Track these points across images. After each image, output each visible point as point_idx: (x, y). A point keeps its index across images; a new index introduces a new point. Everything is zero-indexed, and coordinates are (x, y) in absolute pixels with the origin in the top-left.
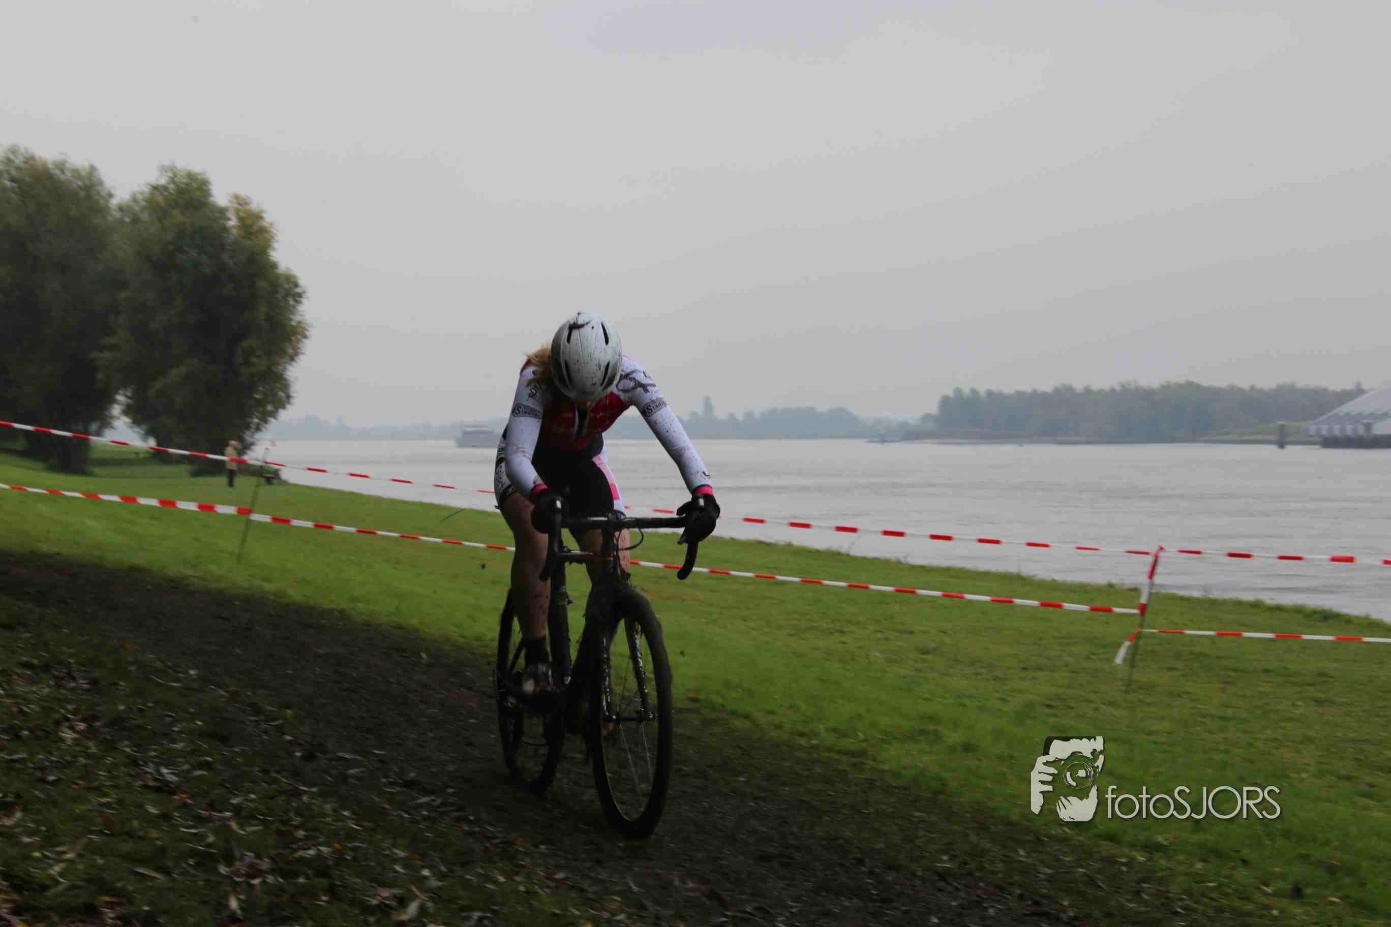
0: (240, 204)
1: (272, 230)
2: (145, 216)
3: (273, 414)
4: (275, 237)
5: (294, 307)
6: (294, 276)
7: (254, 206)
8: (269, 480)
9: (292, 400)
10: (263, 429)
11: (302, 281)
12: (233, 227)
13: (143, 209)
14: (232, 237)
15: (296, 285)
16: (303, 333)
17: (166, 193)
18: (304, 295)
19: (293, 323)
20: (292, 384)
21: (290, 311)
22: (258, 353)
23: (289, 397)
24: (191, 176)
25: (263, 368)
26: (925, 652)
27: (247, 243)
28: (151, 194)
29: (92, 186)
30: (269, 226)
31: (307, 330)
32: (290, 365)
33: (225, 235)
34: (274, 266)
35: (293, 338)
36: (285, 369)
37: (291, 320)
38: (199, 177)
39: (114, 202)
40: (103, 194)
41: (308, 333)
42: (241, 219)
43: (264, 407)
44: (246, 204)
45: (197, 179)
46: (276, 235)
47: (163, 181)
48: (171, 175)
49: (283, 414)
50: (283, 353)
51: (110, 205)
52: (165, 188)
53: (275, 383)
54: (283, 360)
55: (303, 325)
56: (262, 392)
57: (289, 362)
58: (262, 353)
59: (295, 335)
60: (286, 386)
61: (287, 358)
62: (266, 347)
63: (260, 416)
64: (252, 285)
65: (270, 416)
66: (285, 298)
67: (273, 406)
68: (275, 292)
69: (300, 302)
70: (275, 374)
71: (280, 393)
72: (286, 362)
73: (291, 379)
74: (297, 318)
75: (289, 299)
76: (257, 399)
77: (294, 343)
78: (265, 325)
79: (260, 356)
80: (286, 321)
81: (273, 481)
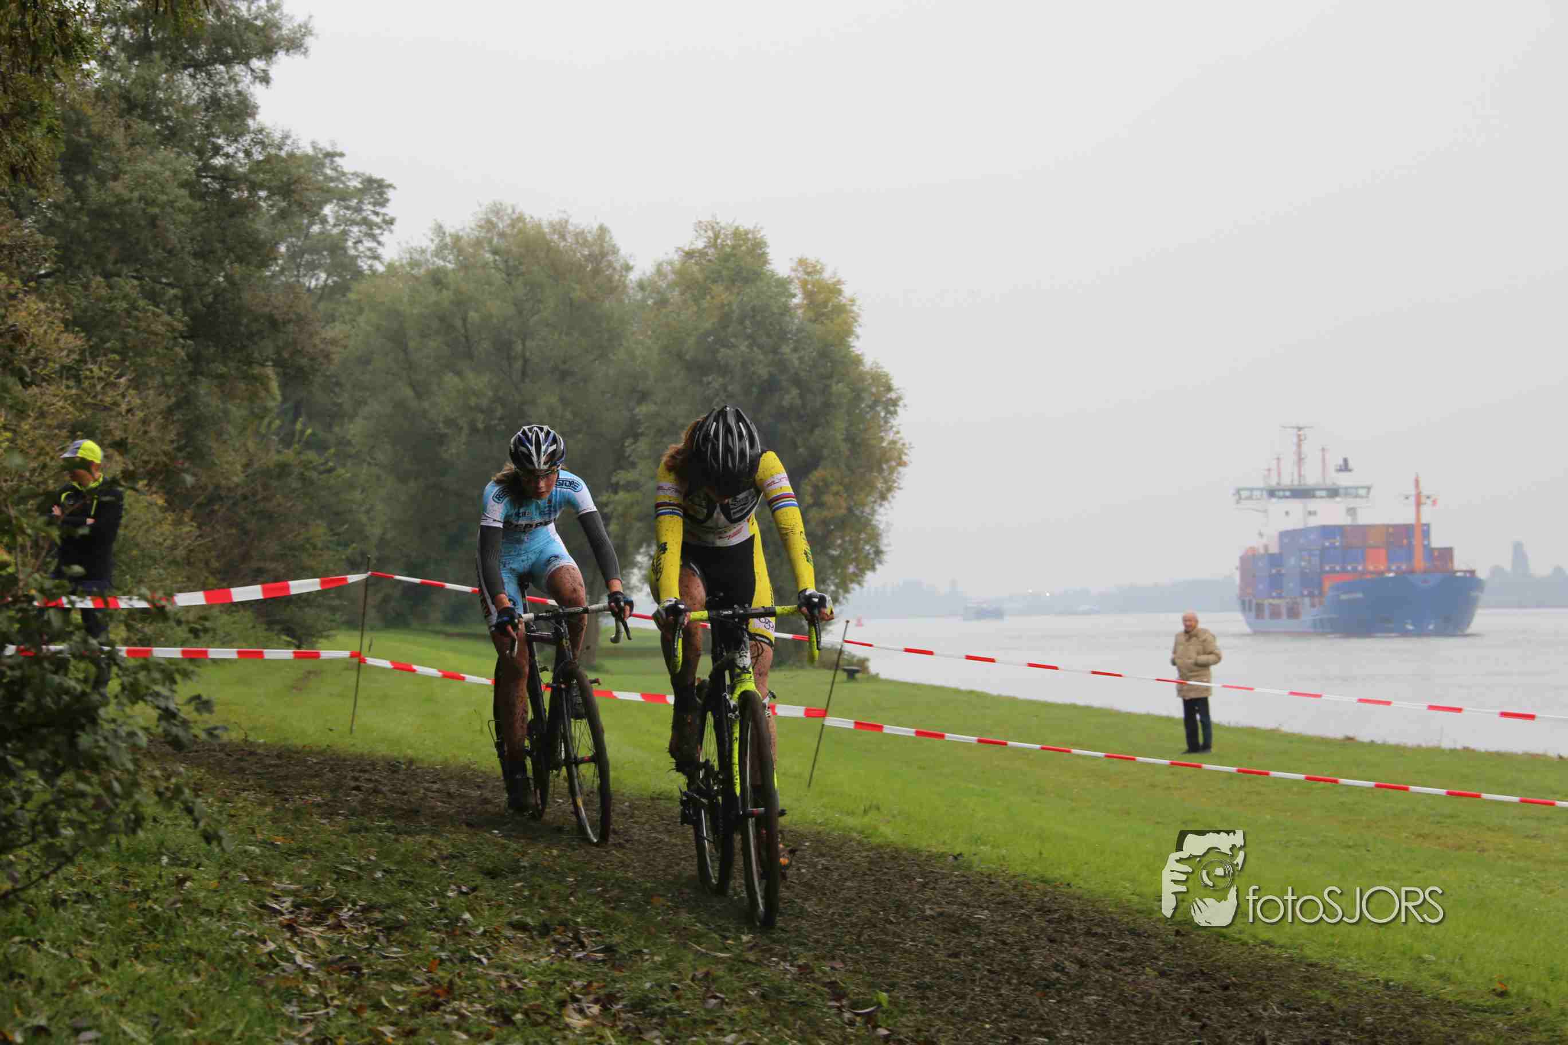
0: (809, 274)
1: (855, 308)
2: (675, 296)
3: (858, 577)
4: (860, 320)
5: (886, 422)
6: (887, 375)
7: (826, 275)
8: (851, 674)
9: (885, 557)
10: (844, 601)
11: (895, 383)
12: (798, 306)
13: (671, 286)
14: (796, 321)
15: (889, 389)
16: (900, 458)
17: (704, 262)
18: (901, 403)
19: (884, 444)
20: (884, 535)
21: (880, 426)
22: (835, 488)
23: (878, 552)
24: (737, 234)
25: (843, 511)
27: (817, 329)
28: (684, 263)
29: (603, 255)
30: (849, 303)
31: (906, 454)
32: (881, 505)
33: (788, 319)
34: (858, 361)
35: (885, 466)
36: (873, 512)
37: (882, 439)
38: (750, 236)
39: (633, 277)
40: (618, 266)
41: (904, 458)
42: (809, 295)
43: (845, 567)
44: (815, 272)
45: (748, 239)
46: (859, 315)
47: (700, 244)
48: (710, 234)
49: (869, 575)
50: (872, 487)
51: (628, 282)
52: (702, 254)
53: (859, 532)
54: (871, 499)
55: (899, 445)
56: (840, 546)
57: (879, 501)
58: (841, 488)
59: (887, 461)
60: (874, 537)
61: (876, 495)
62: (847, 480)
63: (837, 581)
64: (826, 390)
65: (852, 581)
66: (872, 407)
67: (857, 566)
68: (858, 398)
69: (895, 412)
70: (858, 519)
71: (867, 547)
72: (875, 502)
73: (882, 527)
74: (891, 436)
75: (879, 409)
76: (833, 556)
77: (886, 474)
78: (844, 448)
79: (837, 493)
80: (873, 442)
81: (858, 676)
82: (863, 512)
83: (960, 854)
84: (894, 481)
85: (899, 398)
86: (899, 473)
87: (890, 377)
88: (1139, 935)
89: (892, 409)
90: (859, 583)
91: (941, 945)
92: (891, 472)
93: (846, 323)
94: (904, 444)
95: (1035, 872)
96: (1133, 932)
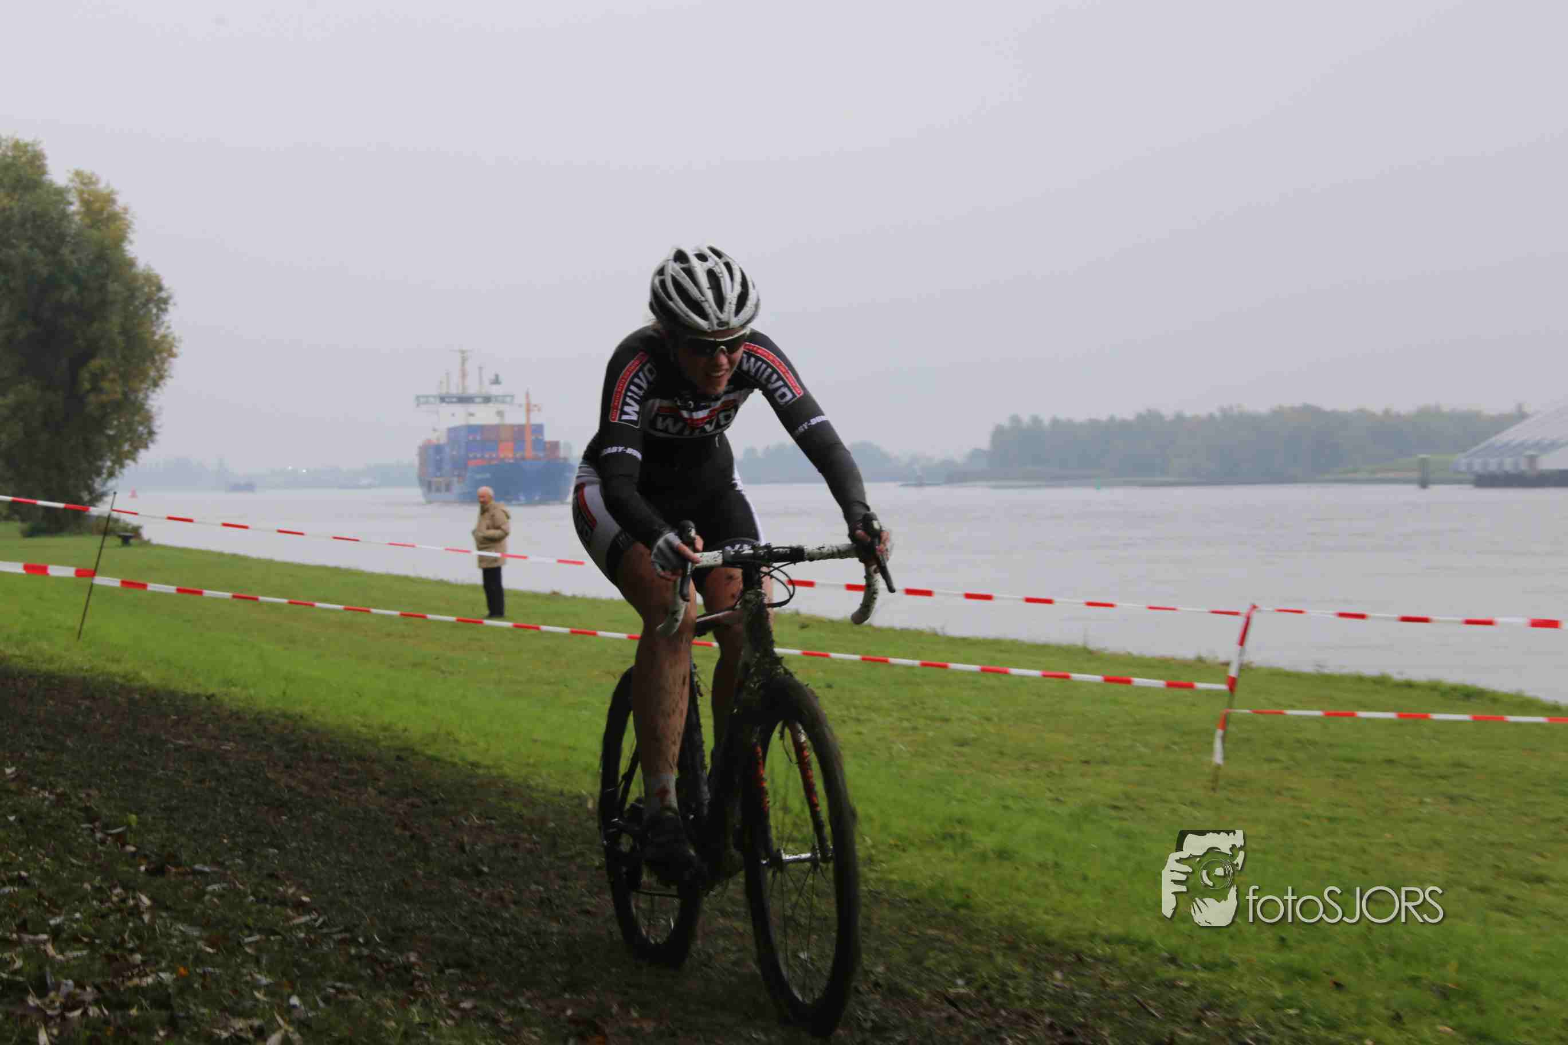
0: (85, 184)
1: (128, 216)
3: (132, 455)
5: (158, 317)
6: (157, 277)
7: (102, 186)
8: (126, 540)
9: (157, 437)
10: (120, 476)
11: (166, 283)
12: (76, 213)
14: (74, 226)
15: (160, 288)
16: (170, 350)
18: (171, 302)
19: (157, 338)
20: (156, 417)
21: (152, 322)
22: (111, 376)
23: (151, 433)
24: (17, 146)
25: (119, 396)
26: (963, 743)
27: (95, 234)
30: (121, 211)
31: (176, 347)
32: (154, 391)
33: (66, 224)
34: (131, 264)
35: (157, 357)
36: (147, 397)
37: (154, 333)
38: (30, 149)
41: (175, 350)
42: (85, 203)
43: (120, 446)
44: (93, 183)
45: (28, 151)
46: (131, 222)
49: (142, 454)
50: (143, 376)
53: (134, 415)
54: (144, 386)
55: (170, 339)
56: (116, 426)
57: (152, 388)
58: (116, 376)
59: (160, 352)
60: (147, 419)
61: (149, 382)
62: (121, 369)
63: (113, 458)
64: (102, 288)
65: (127, 458)
66: (145, 305)
67: (131, 445)
68: (132, 296)
69: (165, 310)
70: (133, 403)
71: (141, 428)
72: (148, 389)
73: (154, 410)
74: (162, 331)
75: (151, 306)
76: (109, 437)
77: (158, 363)
78: (120, 340)
79: (113, 381)
80: (147, 335)
81: (132, 541)
82: (136, 398)
83: (213, 695)
84: (166, 371)
85: (169, 298)
86: (170, 363)
87: (161, 277)
88: (364, 760)
89: (163, 306)
90: (134, 460)
91: (189, 772)
92: (163, 363)
93: (120, 230)
94: (174, 338)
95: (278, 709)
96: (361, 759)
